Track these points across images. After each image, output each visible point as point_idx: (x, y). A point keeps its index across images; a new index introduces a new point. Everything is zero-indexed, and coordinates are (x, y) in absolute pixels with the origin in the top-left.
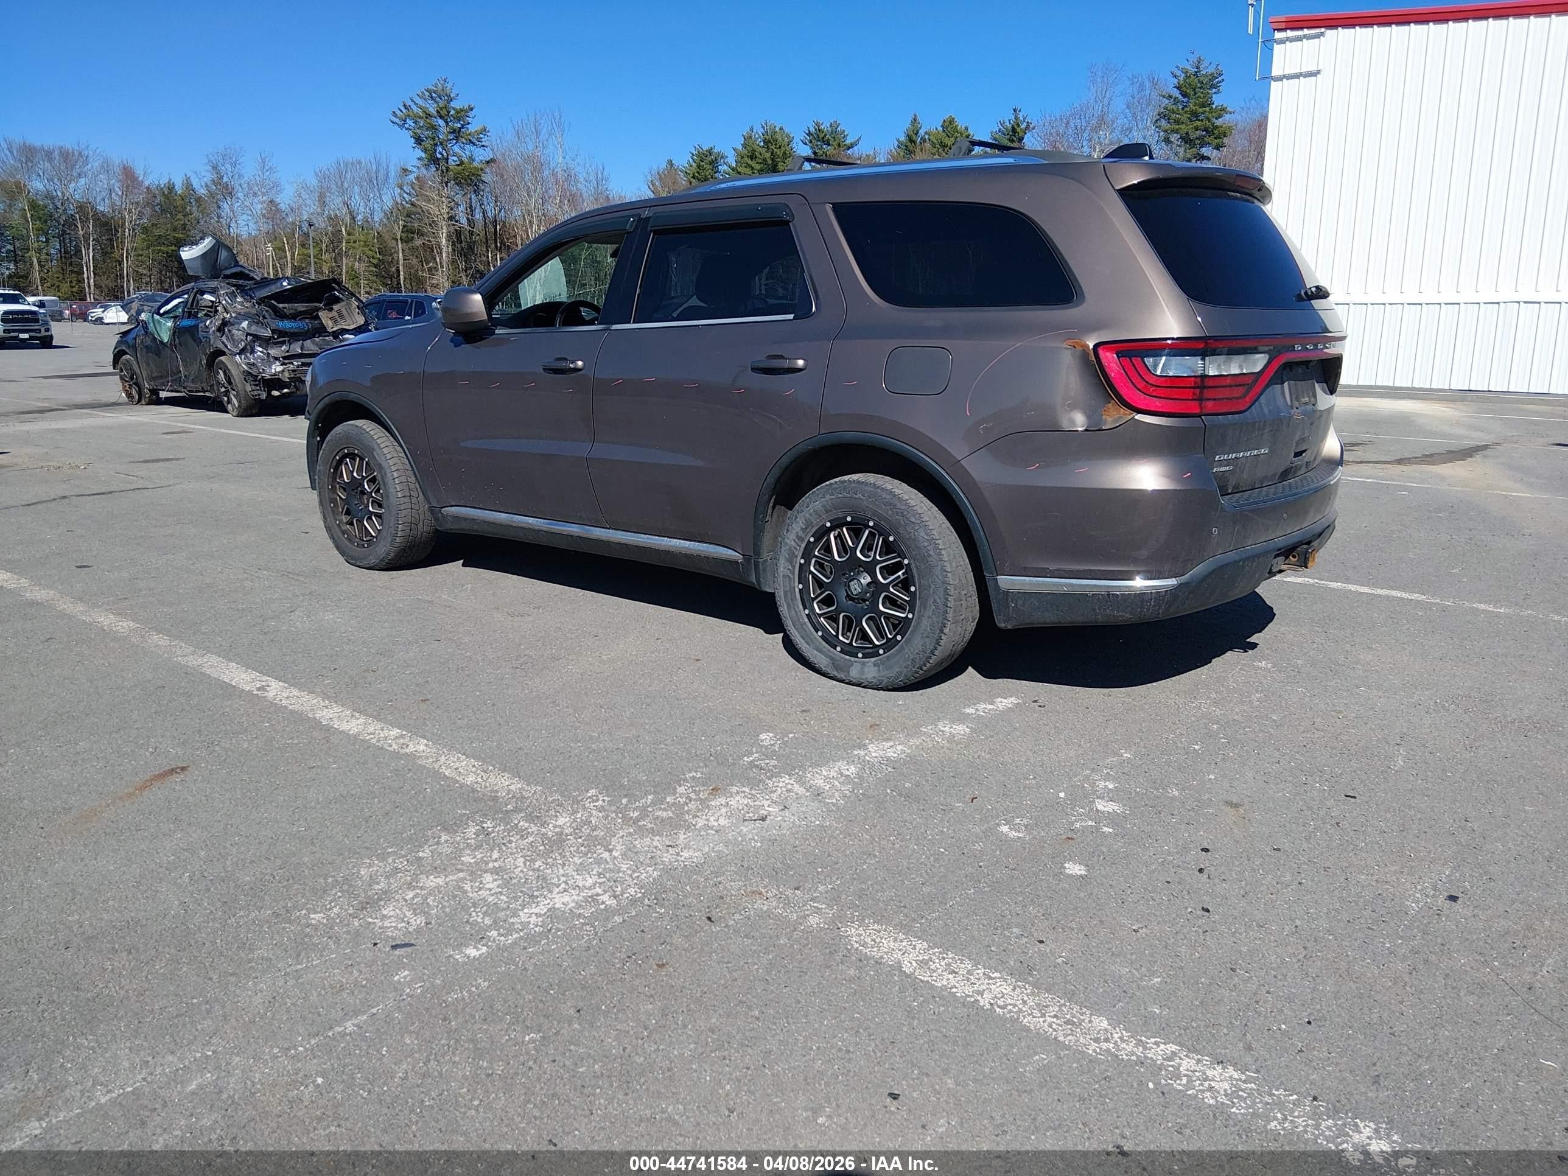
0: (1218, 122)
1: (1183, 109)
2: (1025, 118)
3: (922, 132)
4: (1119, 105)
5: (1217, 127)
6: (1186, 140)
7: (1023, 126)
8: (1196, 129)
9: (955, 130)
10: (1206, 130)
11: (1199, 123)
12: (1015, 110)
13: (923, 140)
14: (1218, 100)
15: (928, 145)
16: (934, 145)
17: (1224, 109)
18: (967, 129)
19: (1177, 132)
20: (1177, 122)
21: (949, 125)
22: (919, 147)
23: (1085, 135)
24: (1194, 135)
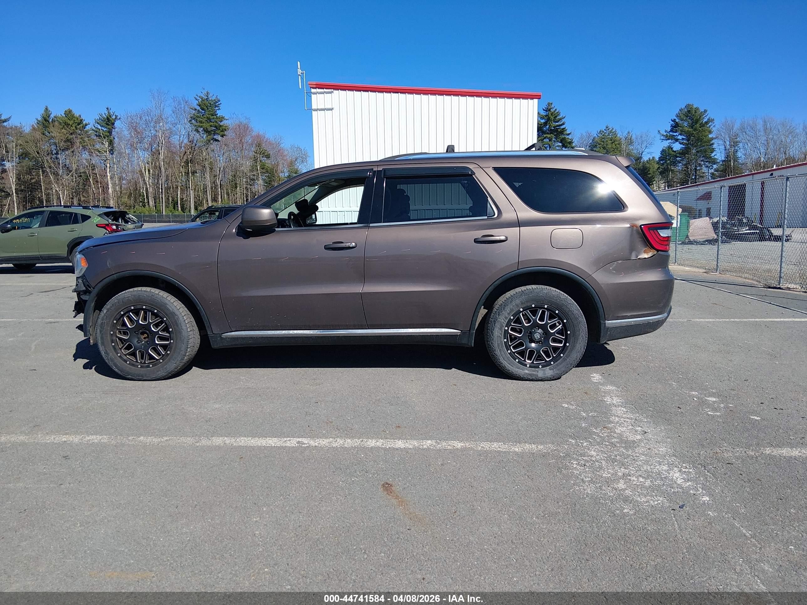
0: (222, 124)
1: (203, 116)
2: (114, 113)
3: (52, 116)
4: (168, 111)
5: (221, 126)
6: (206, 131)
7: (114, 117)
8: (211, 126)
9: (73, 116)
10: (215, 127)
11: (212, 124)
12: (107, 109)
13: (53, 121)
14: (220, 113)
15: (56, 123)
16: (60, 123)
17: (223, 118)
18: (80, 116)
19: (201, 127)
20: (201, 122)
21: (69, 113)
22: (51, 125)
23: (152, 125)
24: (210, 129)
